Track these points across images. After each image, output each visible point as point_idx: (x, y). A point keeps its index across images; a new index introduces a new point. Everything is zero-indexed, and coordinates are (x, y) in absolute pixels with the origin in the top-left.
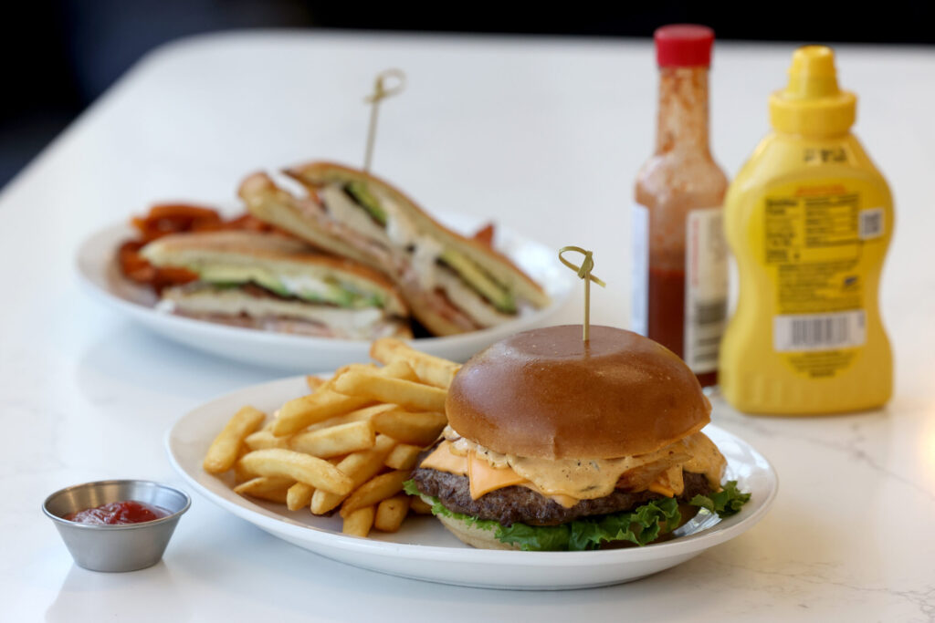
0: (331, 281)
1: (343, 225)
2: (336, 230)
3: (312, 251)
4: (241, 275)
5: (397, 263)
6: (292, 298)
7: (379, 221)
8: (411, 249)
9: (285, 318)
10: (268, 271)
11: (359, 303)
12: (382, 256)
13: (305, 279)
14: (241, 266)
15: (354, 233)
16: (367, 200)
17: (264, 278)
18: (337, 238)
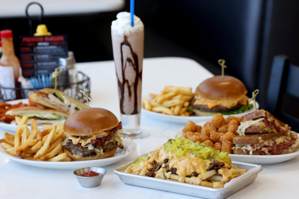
0: (54, 114)
1: (54, 102)
2: (53, 103)
3: (46, 108)
4: (32, 115)
5: (67, 109)
6: (45, 119)
7: (62, 100)
8: (70, 106)
9: (44, 124)
10: (38, 114)
11: (61, 119)
12: (64, 108)
13: (48, 114)
14: (32, 113)
15: (57, 104)
16: (59, 96)
17: (37, 115)
18: (53, 105)
